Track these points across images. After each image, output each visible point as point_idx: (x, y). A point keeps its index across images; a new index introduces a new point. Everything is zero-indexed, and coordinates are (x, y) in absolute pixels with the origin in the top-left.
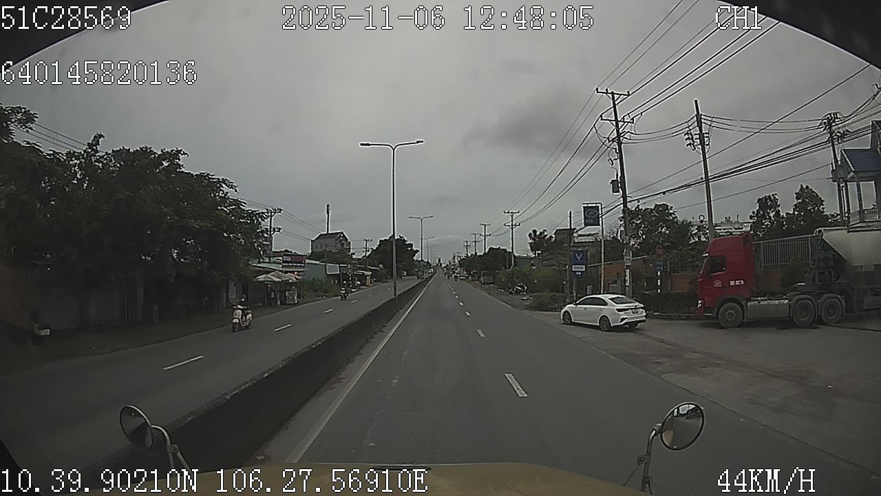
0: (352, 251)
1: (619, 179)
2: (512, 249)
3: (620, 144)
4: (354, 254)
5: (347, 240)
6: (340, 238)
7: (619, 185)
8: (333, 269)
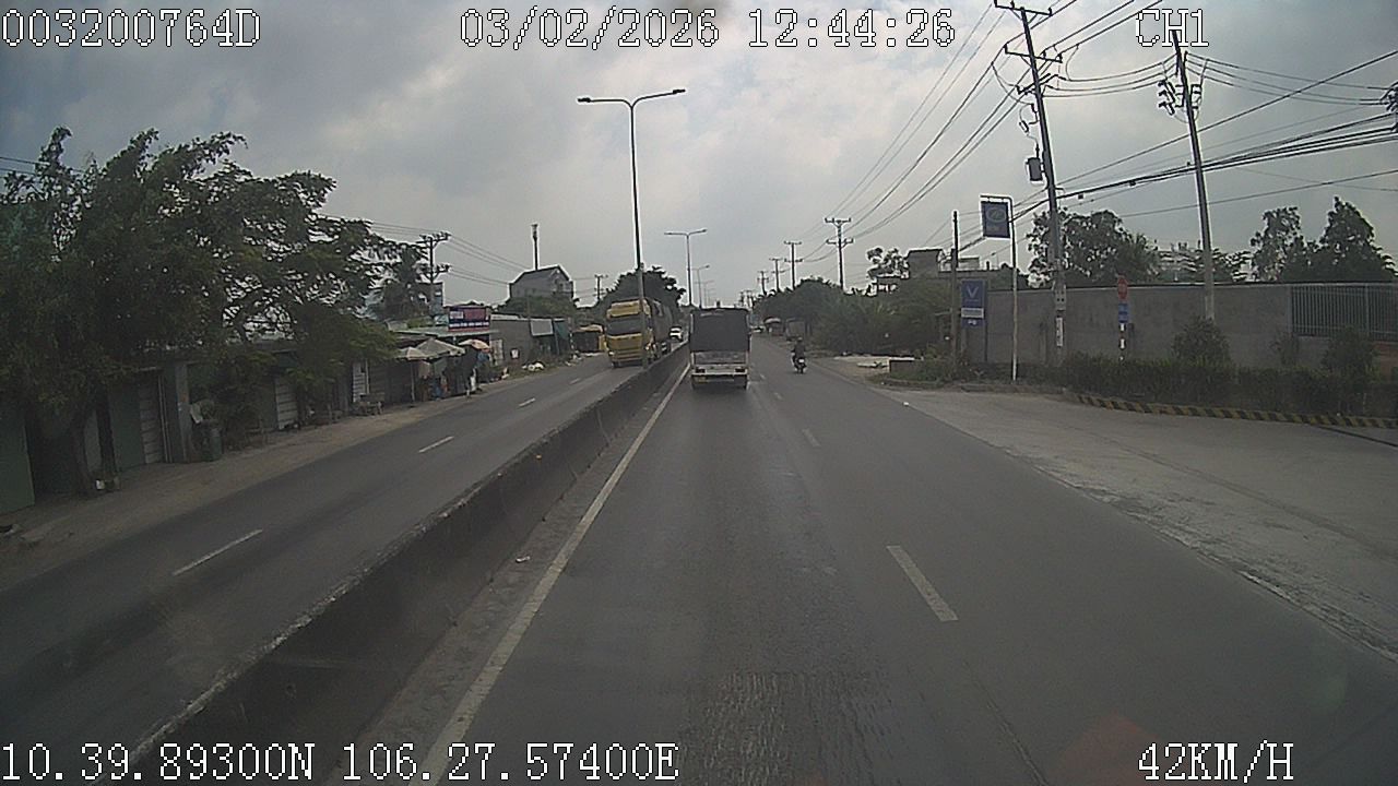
0: (575, 297)
1: (1040, 157)
2: (841, 282)
3: (1039, 97)
4: (577, 300)
5: (567, 279)
6: (556, 276)
7: (1040, 167)
8: (542, 327)
